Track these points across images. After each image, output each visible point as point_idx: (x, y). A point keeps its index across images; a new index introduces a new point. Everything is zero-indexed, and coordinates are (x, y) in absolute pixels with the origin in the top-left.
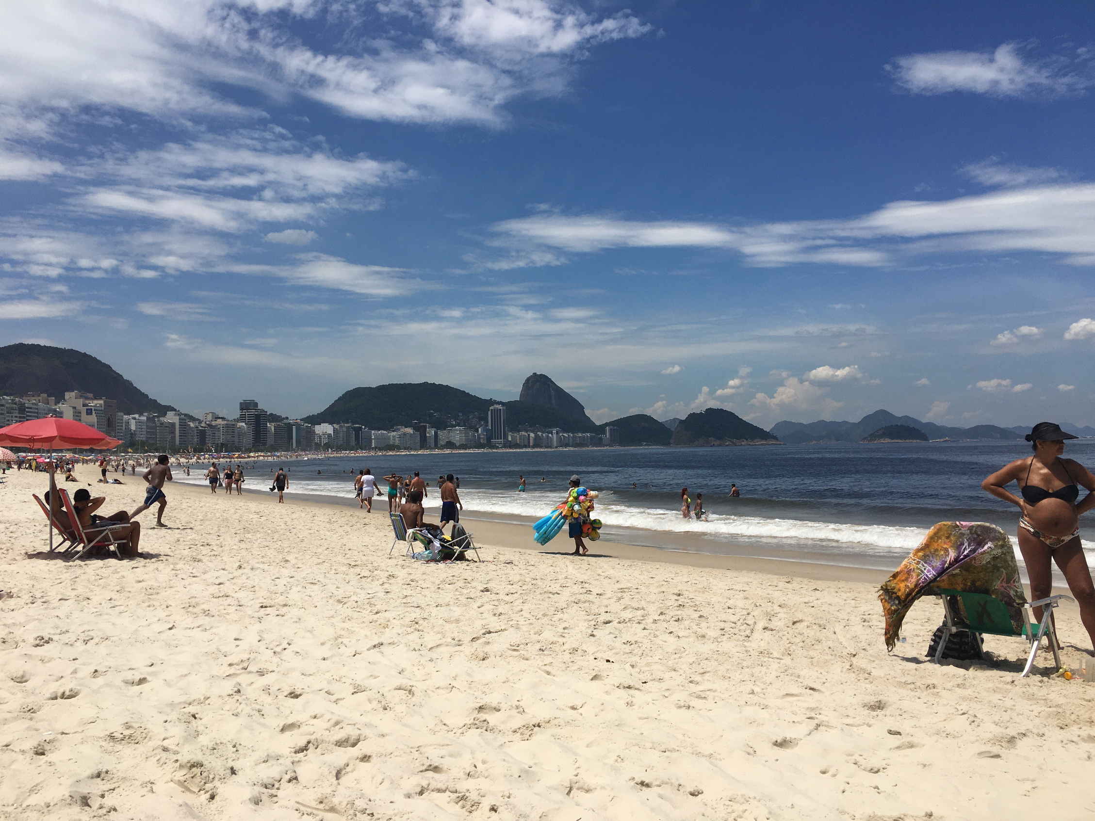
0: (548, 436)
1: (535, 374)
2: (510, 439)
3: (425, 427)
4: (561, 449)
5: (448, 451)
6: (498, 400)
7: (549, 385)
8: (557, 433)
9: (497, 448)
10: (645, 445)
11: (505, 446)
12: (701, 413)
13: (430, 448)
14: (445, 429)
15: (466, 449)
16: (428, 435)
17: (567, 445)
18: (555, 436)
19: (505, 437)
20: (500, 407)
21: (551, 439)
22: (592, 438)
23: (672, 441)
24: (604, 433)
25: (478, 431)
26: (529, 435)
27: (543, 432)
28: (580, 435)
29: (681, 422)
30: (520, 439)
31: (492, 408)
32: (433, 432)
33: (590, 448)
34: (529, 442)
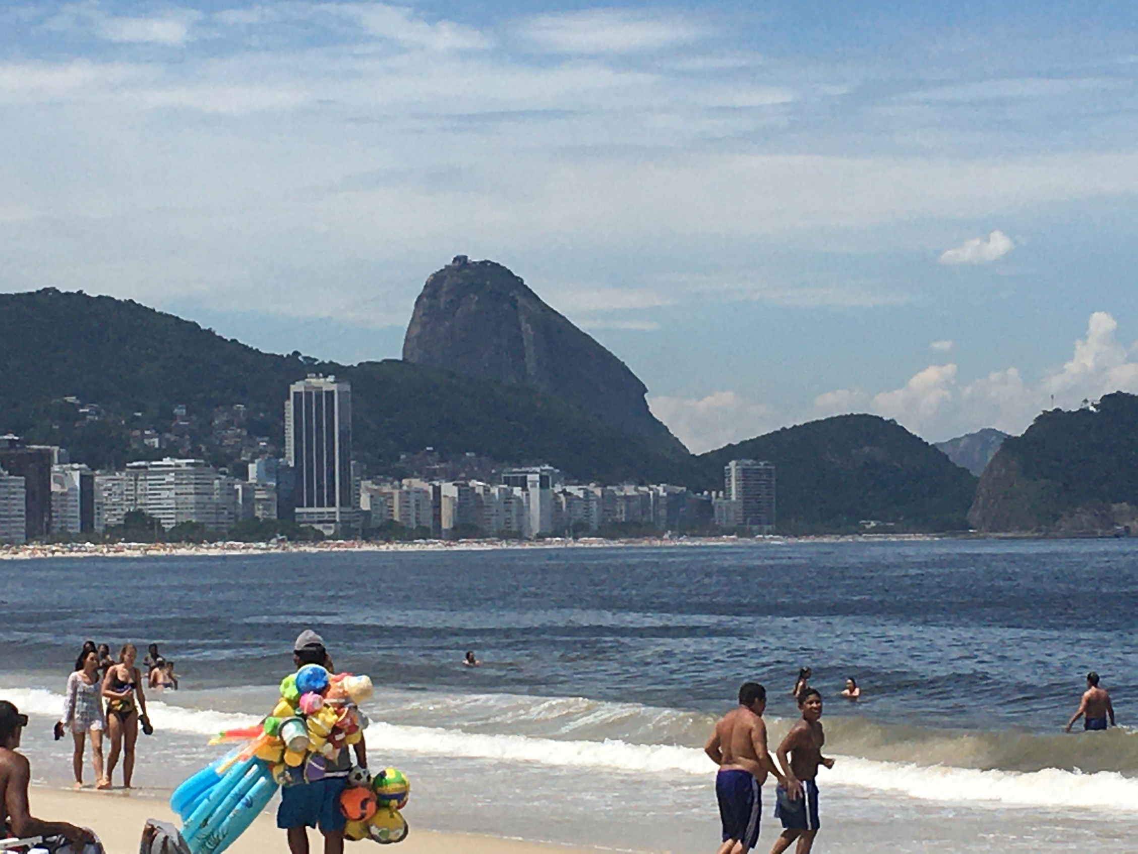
0: (508, 497)
1: (461, 261)
2: (365, 504)
3: (45, 459)
4: (555, 543)
5: (132, 550)
6: (323, 357)
7: (514, 302)
8: (544, 483)
9: (319, 537)
10: (874, 531)
11: (347, 533)
12: (1084, 412)
13: (66, 538)
14: (121, 468)
15: (198, 542)
16: (55, 488)
17: (579, 529)
18: (535, 493)
19: (349, 498)
20: (327, 383)
21: (522, 508)
22: (674, 501)
23: (974, 515)
24: (720, 484)
25: (244, 475)
26: (437, 491)
27: (492, 480)
28: (630, 490)
29: (1009, 443)
30: (405, 503)
31: (297, 387)
32: (76, 476)
33: (669, 542)
34: (437, 517)
